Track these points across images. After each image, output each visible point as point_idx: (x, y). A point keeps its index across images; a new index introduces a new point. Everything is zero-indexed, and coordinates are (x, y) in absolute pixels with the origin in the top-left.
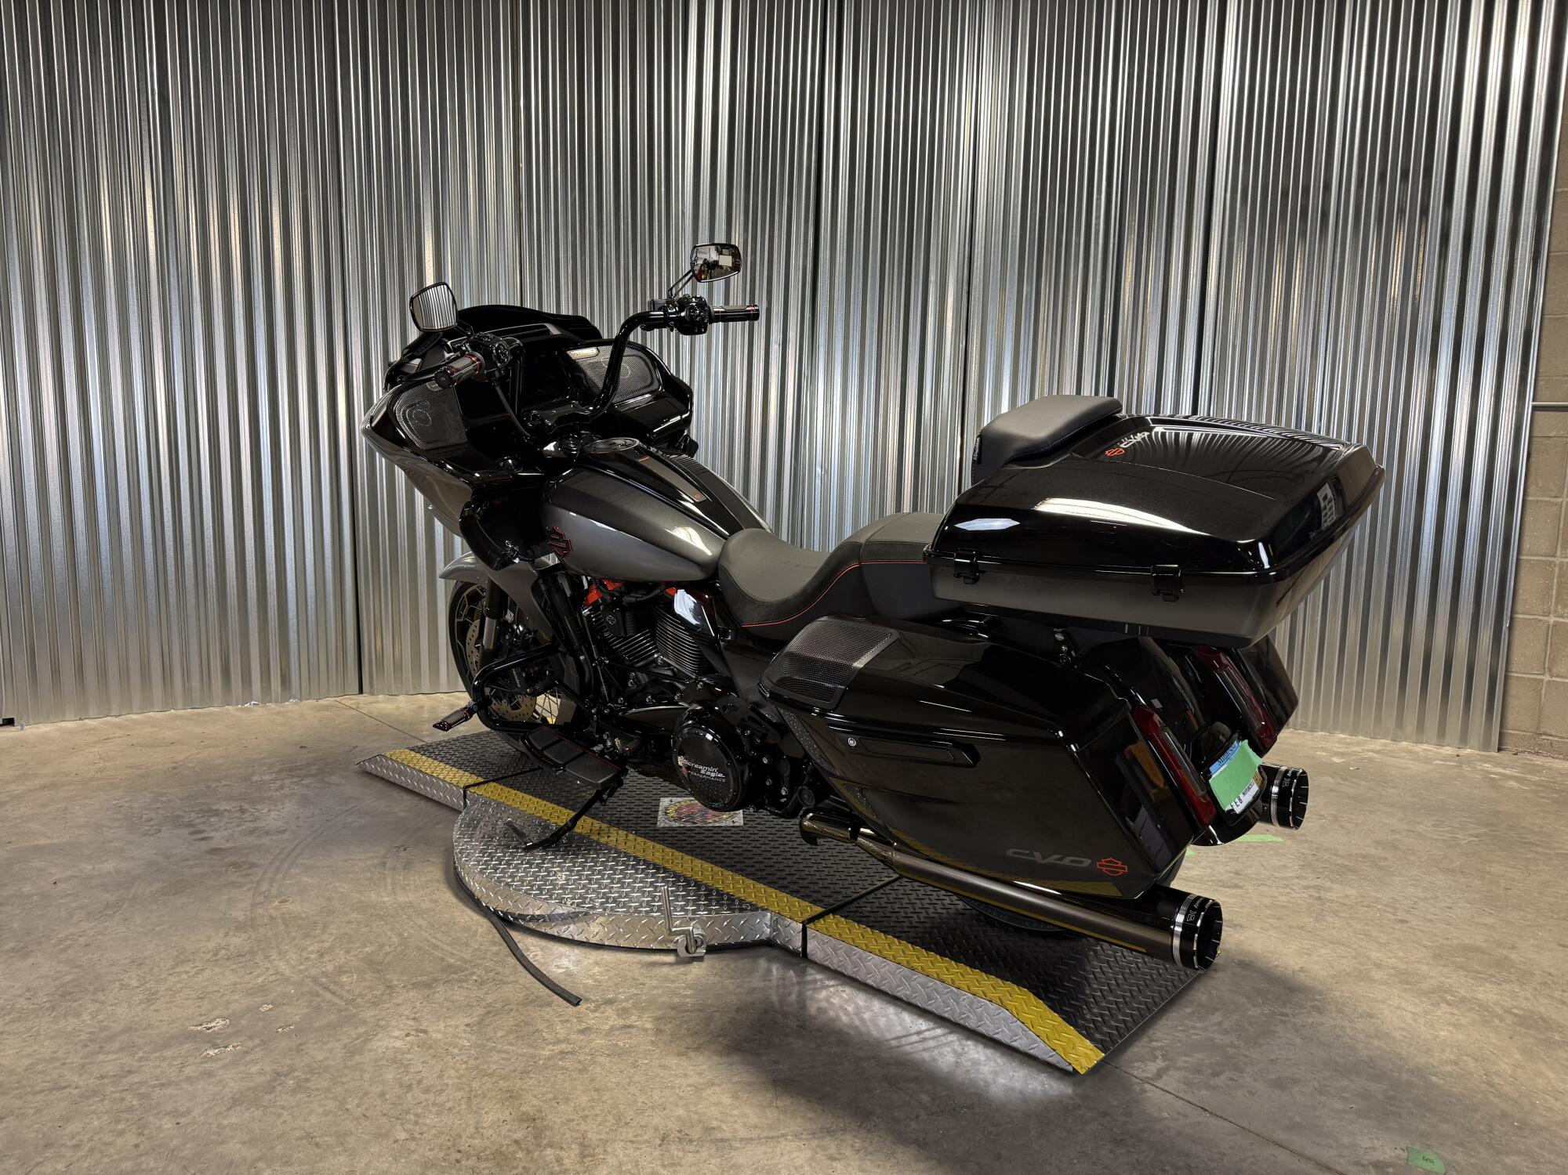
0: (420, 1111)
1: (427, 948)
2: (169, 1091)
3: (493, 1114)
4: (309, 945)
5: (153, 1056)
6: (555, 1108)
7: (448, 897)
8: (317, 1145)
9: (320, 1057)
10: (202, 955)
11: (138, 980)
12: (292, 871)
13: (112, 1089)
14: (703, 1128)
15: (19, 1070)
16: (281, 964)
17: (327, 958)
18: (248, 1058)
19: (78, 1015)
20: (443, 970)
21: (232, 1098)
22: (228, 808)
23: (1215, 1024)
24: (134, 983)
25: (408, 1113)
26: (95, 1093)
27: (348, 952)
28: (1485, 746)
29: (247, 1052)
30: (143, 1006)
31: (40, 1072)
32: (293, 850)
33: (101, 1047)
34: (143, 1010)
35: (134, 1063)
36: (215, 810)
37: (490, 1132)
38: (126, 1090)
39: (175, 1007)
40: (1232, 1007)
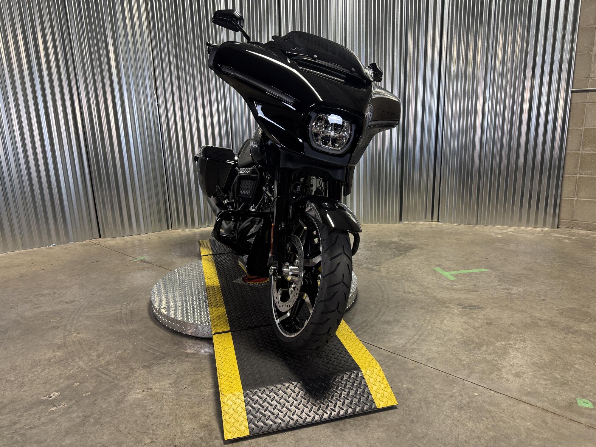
0: (154, 428)
1: (146, 349)
2: (35, 431)
3: (188, 426)
4: (92, 353)
5: (25, 414)
7: (151, 324)
9: (104, 407)
10: (44, 362)
11: (15, 377)
12: (80, 319)
13: (7, 433)
16: (81, 363)
17: (101, 358)
18: (71, 410)
20: (155, 359)
21: (65, 431)
22: (47, 293)
23: (484, 351)
24: (13, 379)
25: (149, 429)
27: (110, 354)
28: (553, 227)
29: (70, 407)
30: (18, 389)
32: (79, 309)
34: (18, 392)
35: (16, 418)
36: (42, 294)
37: (188, 435)
38: (14, 432)
39: (33, 388)
40: (489, 343)
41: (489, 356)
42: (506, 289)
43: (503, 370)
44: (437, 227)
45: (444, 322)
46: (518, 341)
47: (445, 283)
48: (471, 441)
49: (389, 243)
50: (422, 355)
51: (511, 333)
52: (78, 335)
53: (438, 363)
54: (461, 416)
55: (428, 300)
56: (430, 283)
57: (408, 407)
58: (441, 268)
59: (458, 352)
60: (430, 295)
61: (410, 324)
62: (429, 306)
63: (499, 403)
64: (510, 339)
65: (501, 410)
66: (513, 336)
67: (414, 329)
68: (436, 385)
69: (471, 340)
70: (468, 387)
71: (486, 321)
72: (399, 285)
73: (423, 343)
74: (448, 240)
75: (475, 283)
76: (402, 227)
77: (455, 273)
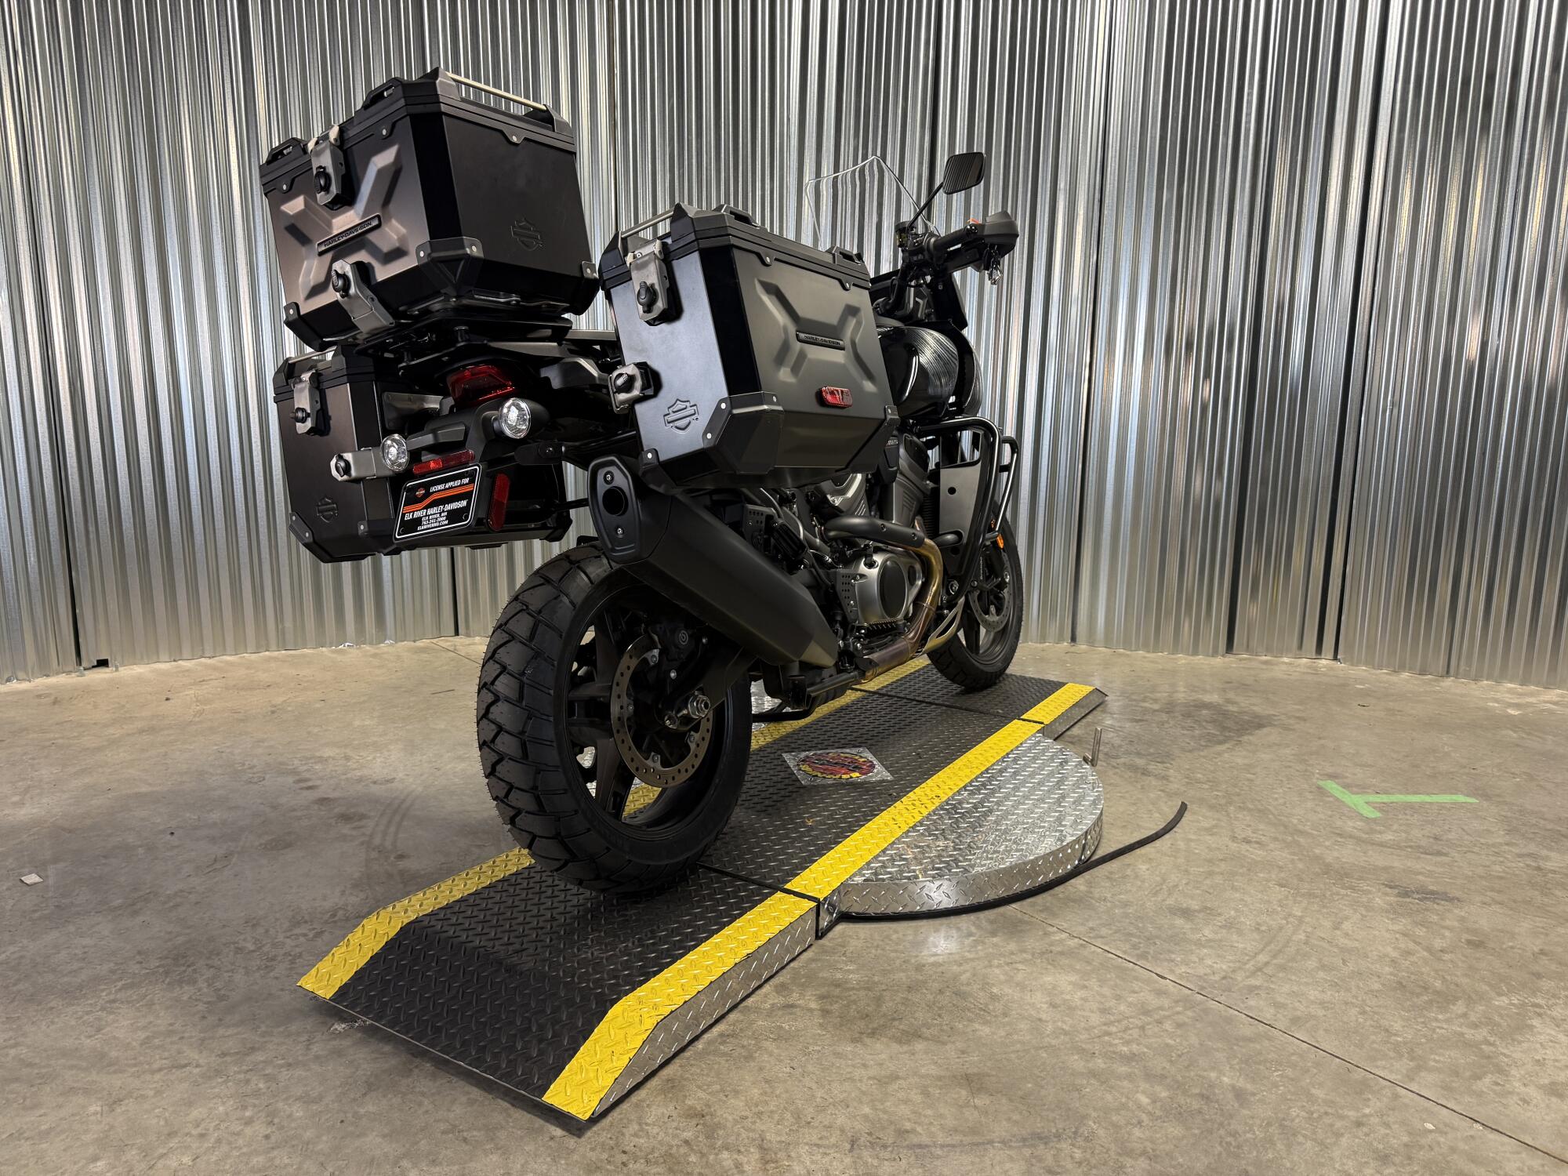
3: (656, 1108)
5: (276, 1031)
6: (724, 1102)
8: (465, 1140)
10: (319, 916)
11: (254, 943)
12: (405, 823)
14: (895, 1131)
15: (134, 1043)
19: (193, 982)
23: (1459, 1016)
24: (252, 948)
26: (218, 1072)
30: (262, 973)
31: (158, 1047)
33: (220, 1020)
34: (262, 978)
35: (257, 1039)
37: (656, 1130)
38: (251, 1070)
40: (1474, 996)
41: (1473, 1031)
42: (1530, 855)
43: (1513, 1072)
44: (1331, 673)
45: (1343, 926)
46: (1559, 998)
47: (1350, 823)
49: (1195, 706)
50: (1278, 1006)
51: (1539, 976)
52: (400, 862)
53: (1321, 1032)
55: (1300, 866)
56: (1308, 820)
57: (1234, 1136)
58: (1338, 784)
59: (1382, 1010)
60: (1305, 853)
61: (1248, 922)
62: (1301, 880)
63: (1498, 1158)
64: (1534, 993)
66: (1546, 984)
67: (1256, 936)
68: (1314, 1088)
69: (1421, 983)
70: (1406, 1105)
71: (1465, 936)
72: (1219, 820)
73: (1281, 975)
74: (1360, 710)
75: (1437, 831)
76: (1231, 667)
77: (1379, 800)
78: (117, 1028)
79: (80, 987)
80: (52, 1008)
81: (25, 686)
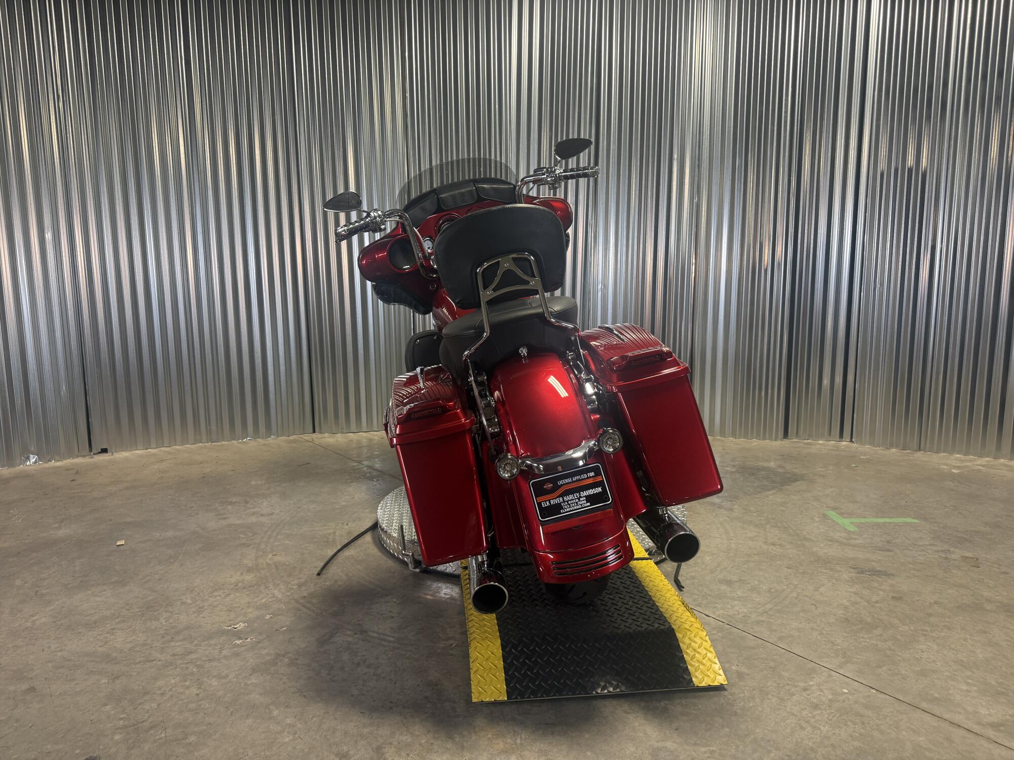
0: (366, 678)
1: (364, 582)
2: (214, 664)
3: (411, 681)
4: (294, 580)
5: (203, 644)
6: (449, 678)
7: (374, 551)
8: (305, 696)
9: (303, 646)
10: (229, 586)
11: (192, 600)
12: (279, 537)
13: (181, 662)
15: (125, 650)
16: (276, 592)
17: (303, 588)
18: (260, 645)
19: (158, 620)
20: (374, 596)
21: (252, 668)
22: (238, 500)
23: (877, 636)
24: (189, 601)
25: (358, 679)
26: (171, 664)
29: (259, 642)
30: (196, 614)
31: (138, 652)
32: (278, 525)
33: (172, 638)
34: (195, 617)
35: (193, 647)
36: (231, 502)
38: (189, 663)
39: (215, 615)
40: (889, 626)
41: (883, 644)
42: (942, 551)
43: (902, 664)
44: (847, 449)
45: (821, 590)
46: (939, 626)
47: (838, 534)
48: (820, 749)
49: (758, 469)
50: (772, 630)
51: (930, 615)
52: (275, 557)
53: (795, 644)
54: (814, 717)
55: (803, 557)
56: (813, 533)
58: (836, 512)
59: (833, 633)
60: (807, 550)
61: (764, 587)
62: (801, 565)
63: (881, 706)
64: (925, 623)
65: (881, 716)
66: (932, 619)
67: (767, 594)
68: (784, 672)
69: (859, 619)
70: (835, 681)
71: (892, 594)
72: (759, 533)
73: (777, 615)
75: (889, 538)
76: (785, 447)
77: (858, 522)
78: (116, 642)
79: (95, 622)
80: (80, 633)
81: (59, 464)
